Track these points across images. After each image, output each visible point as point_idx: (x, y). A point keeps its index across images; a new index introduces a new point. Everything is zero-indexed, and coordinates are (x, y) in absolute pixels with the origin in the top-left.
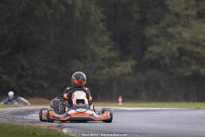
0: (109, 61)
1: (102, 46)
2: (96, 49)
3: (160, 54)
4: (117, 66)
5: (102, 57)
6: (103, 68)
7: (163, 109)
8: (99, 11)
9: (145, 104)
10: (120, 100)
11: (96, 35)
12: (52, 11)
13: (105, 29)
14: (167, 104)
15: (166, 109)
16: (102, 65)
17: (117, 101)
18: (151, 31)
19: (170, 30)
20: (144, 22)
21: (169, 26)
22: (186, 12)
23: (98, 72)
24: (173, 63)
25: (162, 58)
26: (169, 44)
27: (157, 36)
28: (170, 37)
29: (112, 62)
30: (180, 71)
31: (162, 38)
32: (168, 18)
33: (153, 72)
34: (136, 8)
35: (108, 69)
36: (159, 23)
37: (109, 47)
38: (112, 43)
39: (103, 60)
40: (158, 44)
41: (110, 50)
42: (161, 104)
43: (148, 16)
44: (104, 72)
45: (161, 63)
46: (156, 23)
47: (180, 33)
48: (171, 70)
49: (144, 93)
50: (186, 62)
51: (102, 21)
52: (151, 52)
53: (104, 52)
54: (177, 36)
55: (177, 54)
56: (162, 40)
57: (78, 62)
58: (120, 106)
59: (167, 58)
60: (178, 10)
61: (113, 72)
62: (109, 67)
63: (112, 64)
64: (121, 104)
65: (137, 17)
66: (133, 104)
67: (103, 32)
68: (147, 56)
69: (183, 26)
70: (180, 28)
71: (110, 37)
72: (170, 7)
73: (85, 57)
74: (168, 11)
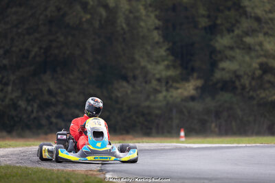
0: (167, 83)
1: (157, 62)
2: (149, 67)
3: (235, 72)
4: (177, 88)
5: (158, 76)
6: (160, 92)
7: (240, 145)
8: (153, 15)
9: (216, 139)
10: (182, 134)
11: (149, 48)
12: (88, 16)
13: (161, 40)
14: (246, 139)
15: (244, 145)
16: (158, 88)
17: (178, 136)
18: (223, 41)
19: (248, 40)
20: (213, 29)
21: (247, 34)
22: (271, 16)
23: (152, 97)
24: (254, 83)
25: (238, 77)
26: (247, 58)
27: (231, 48)
28: (249, 49)
29: (170, 83)
30: (263, 95)
31: (238, 51)
32: (246, 24)
33: (226, 97)
34: (202, 11)
35: (164, 93)
36: (233, 31)
37: (166, 63)
38: (171, 58)
39: (159, 80)
40: (232, 59)
41: (168, 67)
42: (237, 139)
43: (219, 22)
44: (160, 96)
45: (237, 83)
46: (230, 30)
47: (261, 44)
48: (251, 93)
49: (213, 125)
50: (269, 82)
51: (157, 28)
52: (223, 69)
53: (160, 70)
54: (258, 48)
55: (258, 72)
56: (238, 53)
57: (125, 84)
58: (183, 142)
59: (246, 77)
60: (259, 12)
61: (171, 96)
62: (167, 90)
63: (171, 86)
64: (183, 139)
65: (204, 22)
66: (200, 140)
67: (157, 43)
68: (218, 75)
69: (266, 34)
70: (261, 37)
71: (168, 49)
72: (249, 9)
73: (135, 78)
74: (245, 14)
